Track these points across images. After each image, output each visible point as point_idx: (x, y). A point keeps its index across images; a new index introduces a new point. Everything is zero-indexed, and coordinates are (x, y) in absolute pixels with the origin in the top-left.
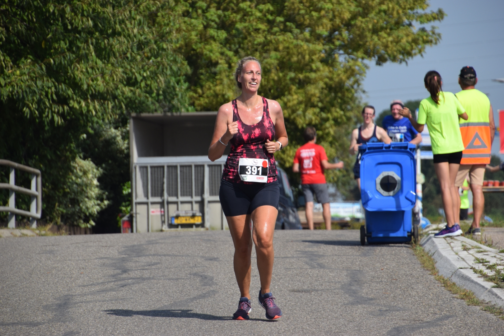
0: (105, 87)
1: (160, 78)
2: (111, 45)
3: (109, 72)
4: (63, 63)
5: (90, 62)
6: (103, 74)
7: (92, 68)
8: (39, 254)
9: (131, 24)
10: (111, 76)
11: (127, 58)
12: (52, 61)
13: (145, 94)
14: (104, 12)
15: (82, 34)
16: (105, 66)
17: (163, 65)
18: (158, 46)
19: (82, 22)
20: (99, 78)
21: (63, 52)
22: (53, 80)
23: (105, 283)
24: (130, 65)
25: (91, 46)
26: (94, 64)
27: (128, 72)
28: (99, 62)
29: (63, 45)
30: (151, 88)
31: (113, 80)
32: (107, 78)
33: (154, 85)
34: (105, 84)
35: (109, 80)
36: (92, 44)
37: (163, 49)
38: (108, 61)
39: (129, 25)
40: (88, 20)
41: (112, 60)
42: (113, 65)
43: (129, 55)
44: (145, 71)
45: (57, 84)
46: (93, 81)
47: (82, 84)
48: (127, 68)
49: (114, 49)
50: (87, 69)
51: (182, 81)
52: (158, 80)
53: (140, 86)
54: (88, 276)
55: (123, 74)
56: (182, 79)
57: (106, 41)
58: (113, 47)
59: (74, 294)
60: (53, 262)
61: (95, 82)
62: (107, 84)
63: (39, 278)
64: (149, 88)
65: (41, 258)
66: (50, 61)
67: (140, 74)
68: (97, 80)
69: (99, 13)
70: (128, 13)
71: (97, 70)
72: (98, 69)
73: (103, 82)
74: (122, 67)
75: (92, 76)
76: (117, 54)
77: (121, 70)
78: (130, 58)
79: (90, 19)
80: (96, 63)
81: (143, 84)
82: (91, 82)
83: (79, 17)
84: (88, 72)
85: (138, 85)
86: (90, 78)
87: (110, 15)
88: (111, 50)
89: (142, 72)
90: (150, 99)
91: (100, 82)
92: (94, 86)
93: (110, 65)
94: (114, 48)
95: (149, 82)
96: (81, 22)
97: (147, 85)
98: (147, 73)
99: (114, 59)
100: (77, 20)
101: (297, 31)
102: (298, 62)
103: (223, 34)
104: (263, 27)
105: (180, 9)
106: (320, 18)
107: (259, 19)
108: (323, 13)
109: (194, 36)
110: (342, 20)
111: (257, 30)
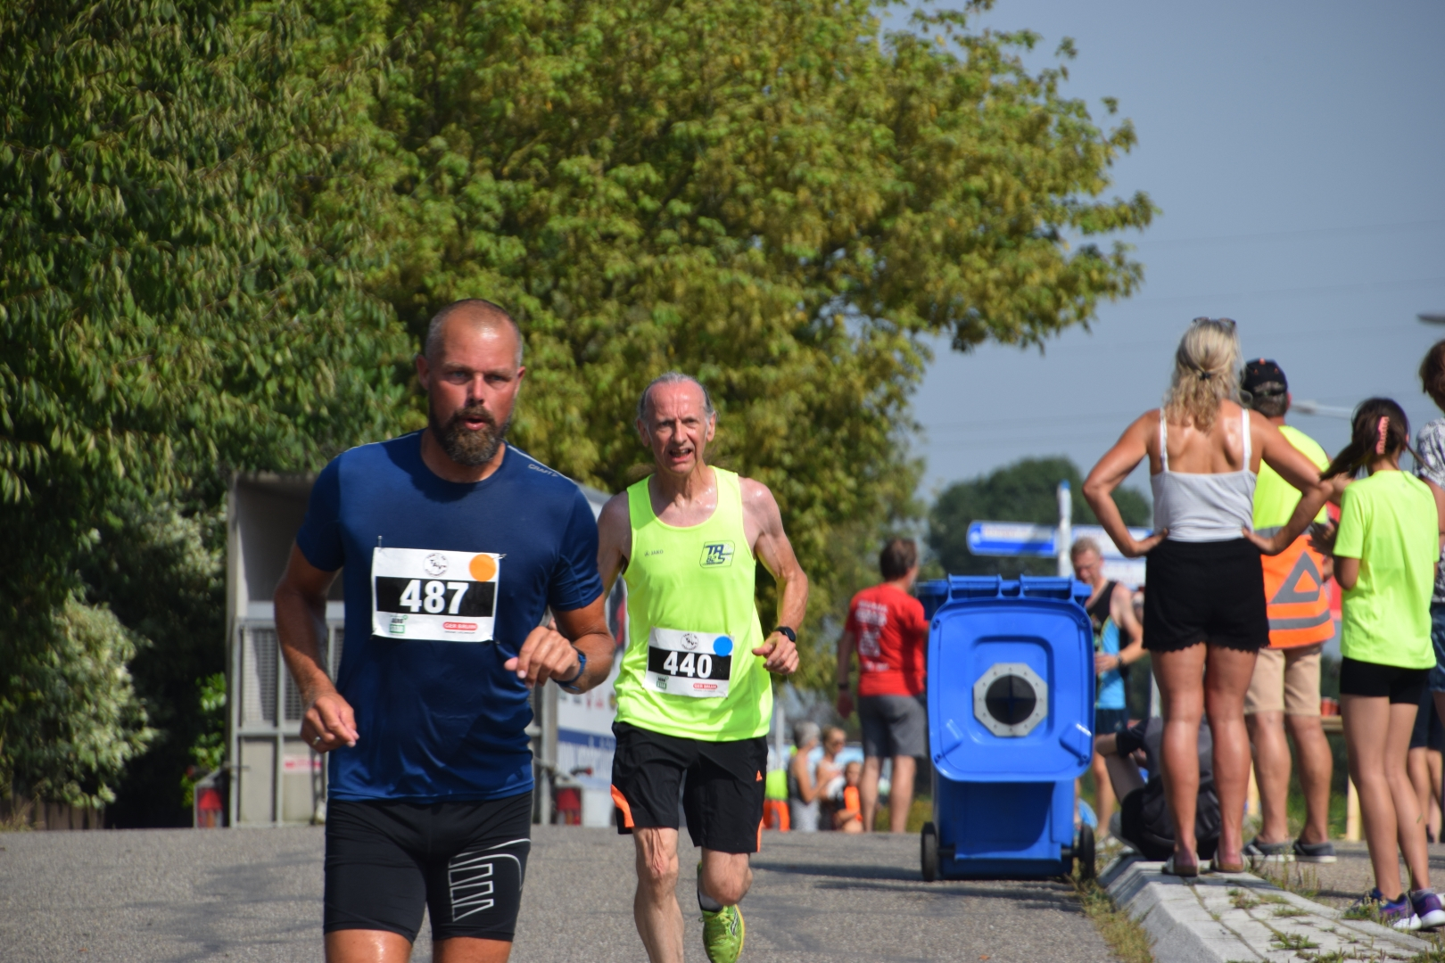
0: (158, 392)
1: (325, 369)
2: (182, 271)
3: (174, 351)
4: (35, 317)
5: (116, 319)
6: (154, 356)
7: (123, 335)
9: (242, 212)
10: (180, 362)
11: (229, 309)
12: (4, 312)
13: (276, 415)
14: (162, 175)
15: (96, 235)
16: (161, 331)
17: (333, 332)
18: (319, 277)
19: (97, 199)
20: (143, 367)
21: (37, 288)
22: (6, 368)
24: (234, 329)
25: (118, 272)
26: (129, 325)
27: (230, 351)
28: (145, 320)
29: (38, 268)
30: (295, 398)
31: (185, 372)
32: (167, 367)
33: (305, 391)
34: (159, 385)
35: (173, 372)
36: (122, 265)
37: (335, 286)
38: (171, 318)
39: (235, 216)
40: (114, 195)
41: (184, 314)
42: (184, 328)
43: (233, 301)
44: (278, 348)
45: (14, 379)
46: (123, 374)
47: (91, 383)
48: (225, 340)
49: (188, 283)
50: (106, 340)
51: (387, 381)
52: (318, 377)
53: (264, 391)
55: (212, 358)
56: (387, 373)
57: (166, 258)
58: (186, 276)
61: (130, 378)
62: (167, 383)
64: (288, 400)
67: (264, 357)
68: (136, 372)
69: (145, 176)
70: (234, 178)
71: (136, 344)
72: (141, 341)
73: (154, 379)
74: (212, 337)
75: (123, 360)
76: (199, 298)
77: (207, 344)
78: (236, 311)
79: (118, 193)
80: (135, 322)
81: (272, 387)
82: (117, 379)
83: (89, 182)
84: (108, 347)
85: (259, 390)
86: (113, 367)
87: (181, 183)
88: (181, 284)
89: (270, 351)
90: (291, 429)
91: (145, 377)
92: (126, 389)
93: (175, 329)
94: (191, 279)
95: (289, 382)
96: (92, 202)
97: (283, 389)
98: (284, 355)
99: (189, 313)
100: (81, 195)
101: (729, 244)
102: (729, 333)
103: (512, 248)
104: (631, 229)
105: (391, 172)
106: (796, 209)
107: (616, 207)
108: (803, 194)
109: (429, 250)
110: (859, 217)
111: (609, 238)
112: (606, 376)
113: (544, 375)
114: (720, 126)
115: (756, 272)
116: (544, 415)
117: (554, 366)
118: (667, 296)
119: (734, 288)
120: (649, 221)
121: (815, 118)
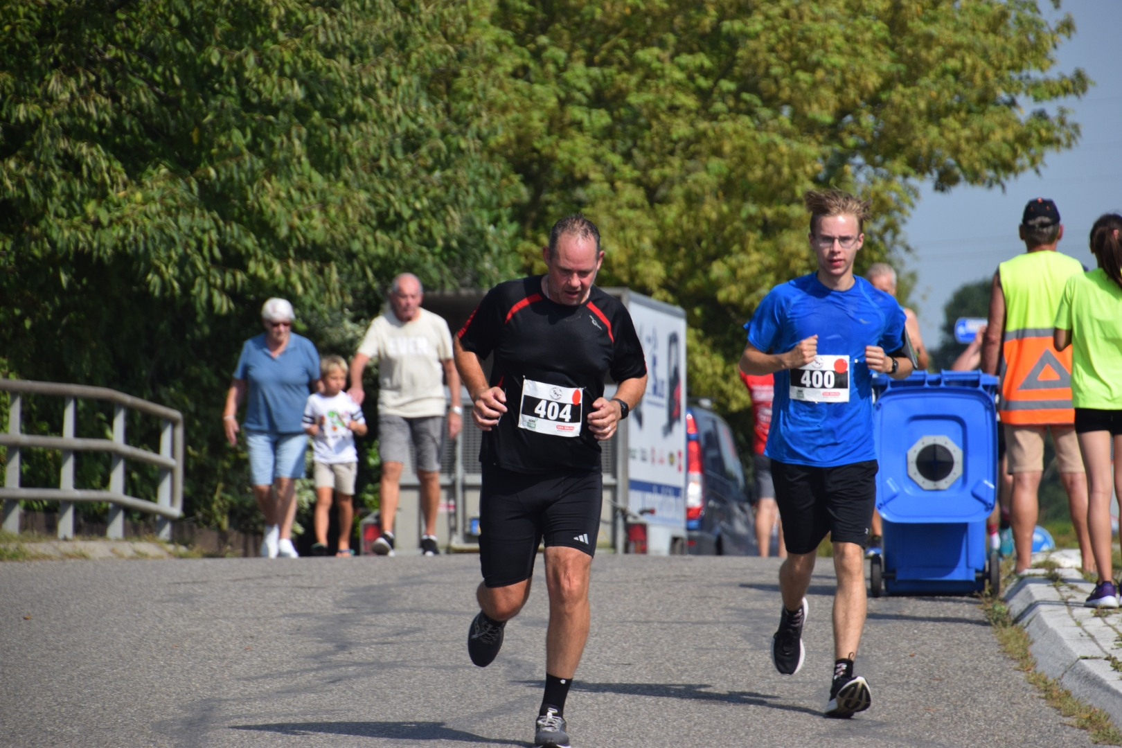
0: (327, 231)
1: (453, 213)
2: (345, 141)
3: (338, 201)
4: (236, 176)
5: (296, 178)
6: (324, 206)
7: (301, 190)
8: (160, 601)
9: (389, 96)
10: (343, 209)
11: (380, 169)
12: (212, 172)
13: (418, 247)
14: (329, 70)
15: (281, 115)
16: (329, 186)
17: (458, 186)
18: (448, 144)
19: (281, 88)
20: (316, 212)
21: (237, 154)
22: (216, 215)
23: (296, 672)
24: (384, 184)
25: (297, 142)
26: (306, 182)
27: (381, 201)
28: (317, 178)
29: (239, 139)
30: (431, 234)
31: (346, 215)
32: (333, 212)
33: (438, 230)
34: (328, 226)
35: (337, 216)
36: (299, 137)
37: (460, 151)
38: (338, 176)
39: (384, 100)
40: (293, 85)
41: (347, 173)
42: (346, 183)
43: (383, 163)
44: (418, 197)
45: (221, 223)
46: (301, 218)
47: (278, 225)
48: (377, 192)
49: (349, 150)
50: (289, 192)
51: (505, 219)
52: (448, 219)
53: (408, 229)
54: (260, 656)
55: (368, 206)
56: (505, 213)
57: (333, 132)
58: (348, 145)
59: (225, 697)
60: (187, 623)
61: (306, 221)
62: (334, 225)
63: (153, 658)
64: (426, 235)
65: (163, 612)
66: (209, 172)
67: (407, 203)
68: (310, 216)
69: (317, 71)
70: (384, 72)
71: (311, 196)
72: (314, 193)
73: (324, 222)
74: (367, 190)
75: (301, 208)
76: (357, 161)
77: (363, 196)
78: (386, 170)
79: (296, 82)
80: (310, 179)
81: (413, 226)
82: (297, 222)
83: (275, 75)
84: (290, 198)
85: (403, 228)
86: (294, 212)
87: (343, 75)
88: (344, 151)
89: (412, 200)
90: (430, 258)
91: (317, 220)
92: (303, 229)
93: (341, 184)
94: (351, 147)
95: (426, 223)
96: (277, 90)
97: (421, 228)
98: (421, 202)
99: (350, 171)
100: (269, 84)
101: (765, 113)
102: (765, 181)
103: (601, 118)
104: (690, 102)
105: (509, 62)
106: (815, 85)
107: (677, 85)
108: (820, 74)
109: (537, 121)
110: (862, 91)
111: (673, 109)
112: (671, 213)
113: (625, 213)
114: (756, 24)
115: (786, 135)
116: (625, 243)
117: (633, 206)
118: (717, 152)
119: (771, 146)
120: (704, 96)
121: (829, 17)
